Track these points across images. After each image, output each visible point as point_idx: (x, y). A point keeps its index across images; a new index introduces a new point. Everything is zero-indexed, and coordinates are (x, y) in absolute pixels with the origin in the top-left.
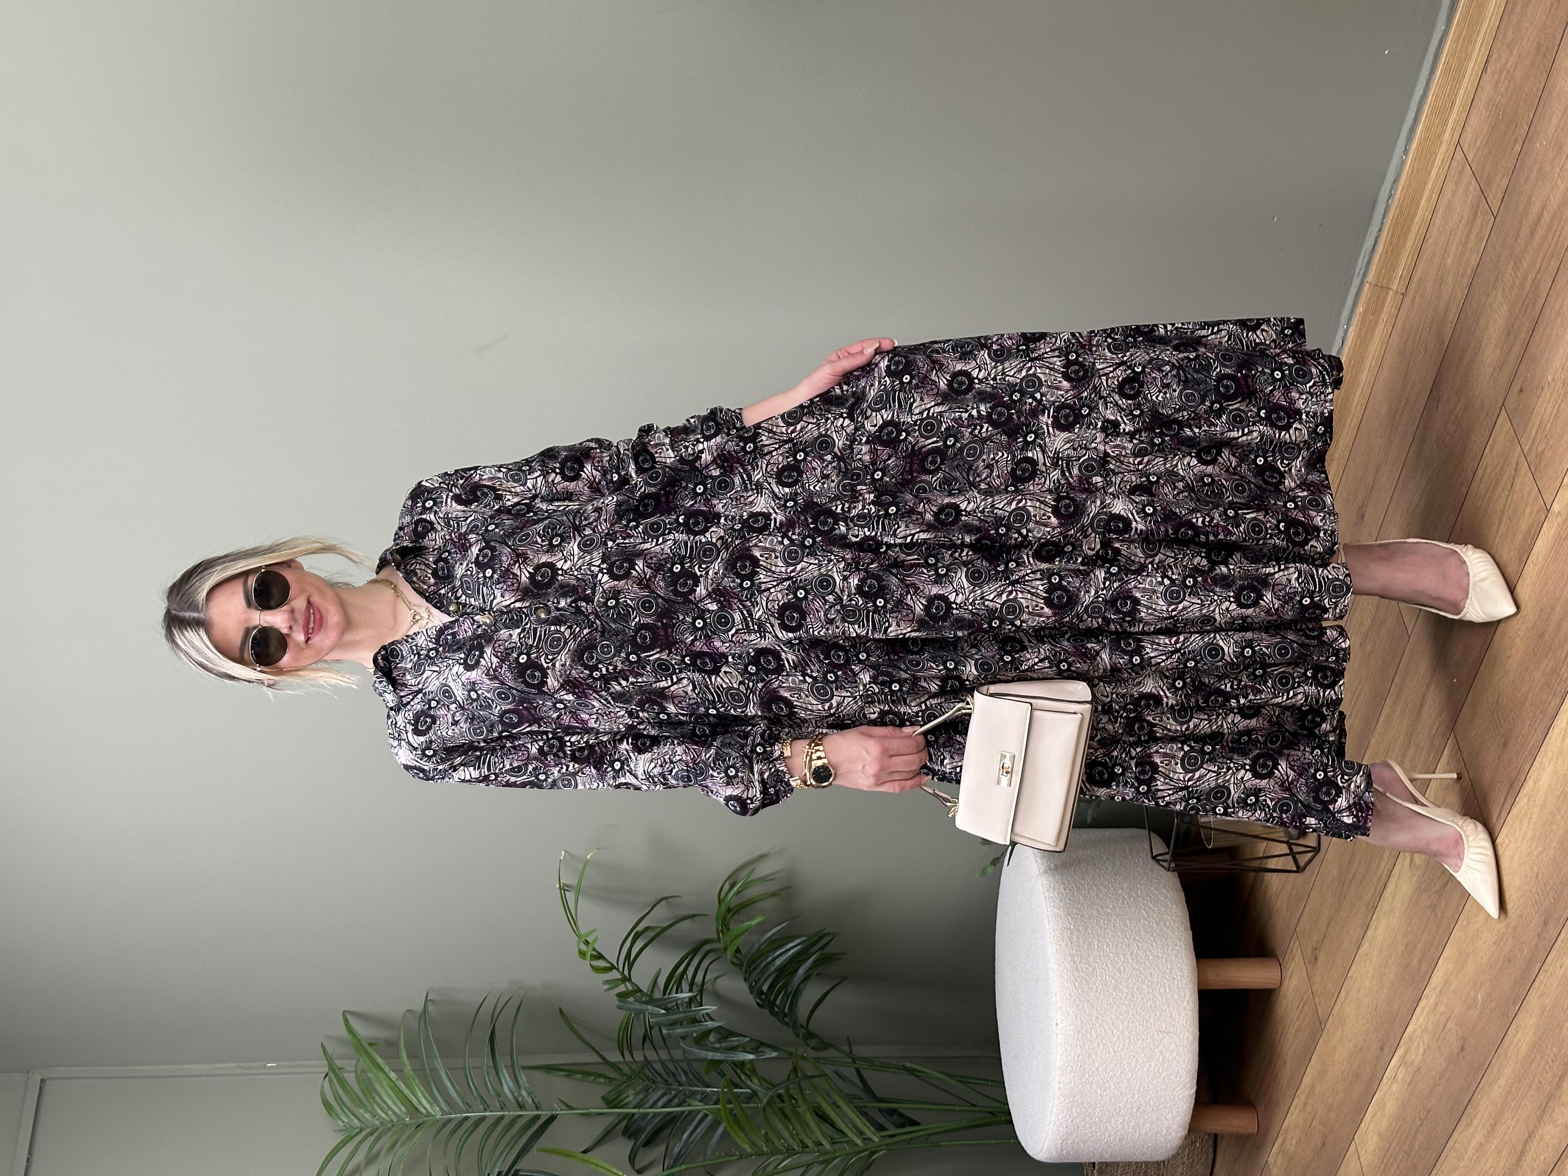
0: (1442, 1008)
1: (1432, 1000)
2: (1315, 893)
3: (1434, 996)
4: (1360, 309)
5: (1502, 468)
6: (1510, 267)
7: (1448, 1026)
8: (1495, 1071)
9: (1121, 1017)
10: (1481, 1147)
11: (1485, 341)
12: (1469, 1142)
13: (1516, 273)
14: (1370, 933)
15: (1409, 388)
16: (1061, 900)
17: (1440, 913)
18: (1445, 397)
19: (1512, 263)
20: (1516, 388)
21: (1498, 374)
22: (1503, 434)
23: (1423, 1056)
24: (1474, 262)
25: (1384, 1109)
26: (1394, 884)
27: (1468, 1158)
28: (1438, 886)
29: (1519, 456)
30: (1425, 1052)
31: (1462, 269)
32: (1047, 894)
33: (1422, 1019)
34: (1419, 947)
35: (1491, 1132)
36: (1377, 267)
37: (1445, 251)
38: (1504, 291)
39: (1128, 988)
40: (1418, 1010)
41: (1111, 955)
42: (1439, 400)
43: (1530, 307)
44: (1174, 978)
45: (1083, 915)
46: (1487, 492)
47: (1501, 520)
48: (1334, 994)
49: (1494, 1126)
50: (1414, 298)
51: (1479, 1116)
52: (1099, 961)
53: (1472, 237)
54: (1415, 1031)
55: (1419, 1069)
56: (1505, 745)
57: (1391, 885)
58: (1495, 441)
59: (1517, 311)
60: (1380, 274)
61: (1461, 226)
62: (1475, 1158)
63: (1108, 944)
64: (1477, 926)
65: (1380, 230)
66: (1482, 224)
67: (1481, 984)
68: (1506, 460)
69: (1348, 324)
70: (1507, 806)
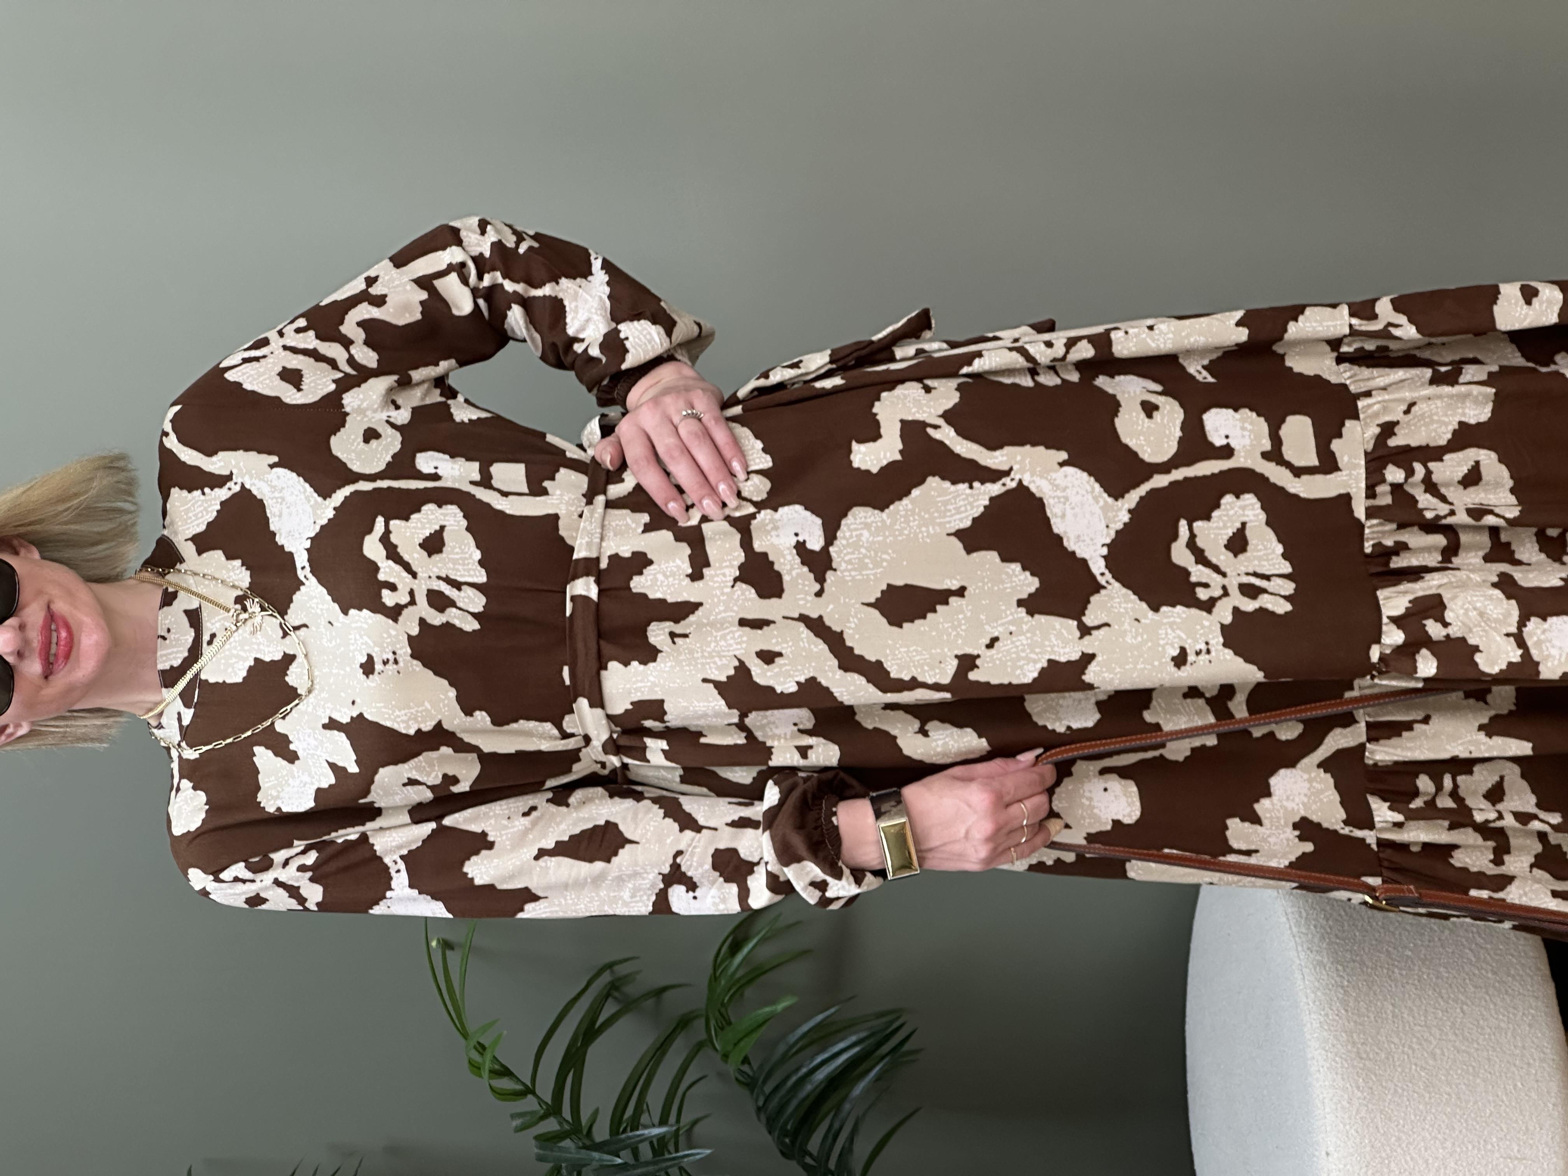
9: (1439, 1136)
16: (1322, 938)
32: (1295, 930)
39: (1449, 1084)
41: (1418, 1028)
44: (1529, 1064)
45: (1362, 963)
52: (1396, 1040)
63: (1411, 1010)
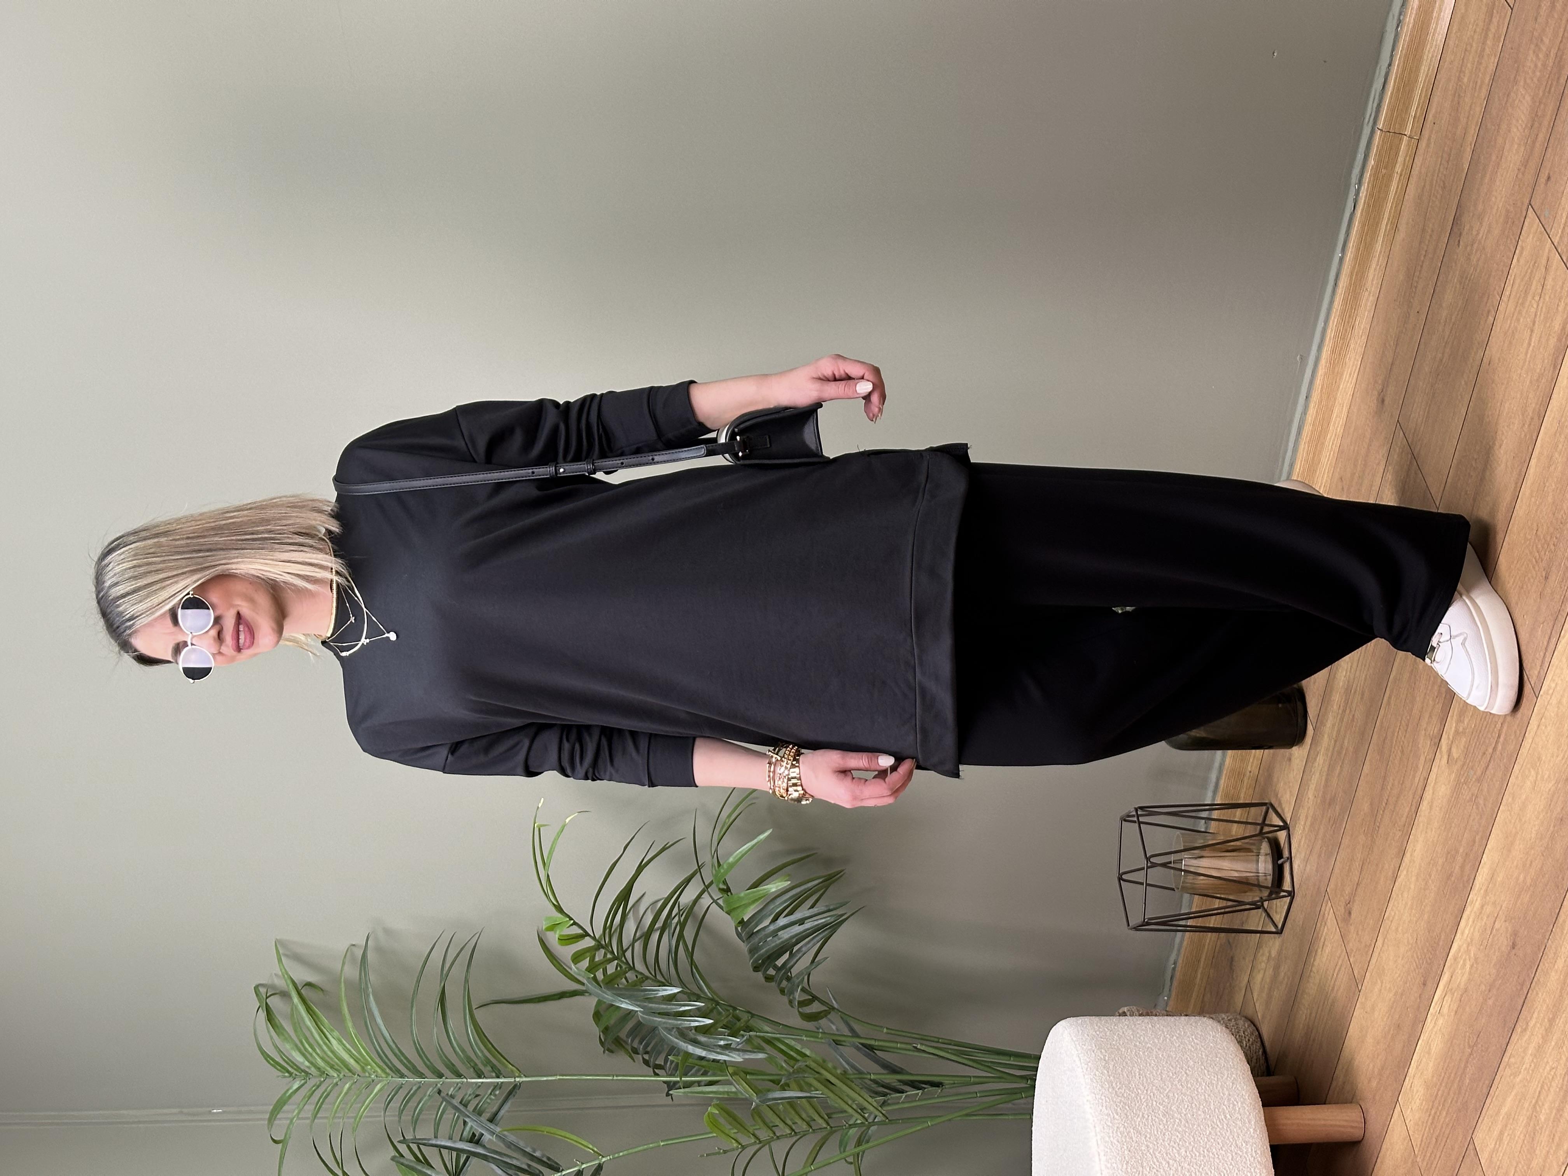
0: (1488, 909)
1: (1478, 905)
2: (1346, 841)
3: (1479, 899)
4: (1372, 162)
5: (1532, 271)
6: (1531, 52)
7: (1497, 926)
8: (1551, 955)
10: (1540, 1048)
11: (1507, 146)
12: (1525, 1050)
13: (1537, 56)
14: (1407, 859)
15: (1428, 237)
17: (1481, 802)
18: (1467, 227)
19: (1532, 46)
20: (1543, 179)
21: (1523, 174)
22: (1531, 236)
23: (1470, 973)
24: (1492, 67)
25: (1429, 1053)
26: (1431, 791)
27: (1526, 1068)
28: (1479, 772)
29: (1550, 251)
30: (1472, 966)
31: (1479, 82)
33: (1467, 932)
34: (1461, 851)
35: (1548, 1031)
36: (1388, 109)
37: (1460, 72)
38: (1525, 81)
40: (1463, 921)
42: (1460, 234)
43: (1555, 83)
46: (1516, 307)
47: (1532, 331)
48: (1371, 945)
49: (1552, 1021)
50: (1429, 139)
51: (1535, 1015)
53: (1489, 42)
54: (1460, 947)
55: (1466, 990)
56: (1546, 578)
57: (1428, 796)
58: (1522, 248)
59: (1541, 93)
60: (1392, 115)
61: (1476, 37)
62: (1533, 1065)
64: (1524, 797)
65: (1390, 65)
66: (1498, 23)
67: (1531, 862)
68: (1535, 263)
69: (1360, 183)
70: (1552, 646)
